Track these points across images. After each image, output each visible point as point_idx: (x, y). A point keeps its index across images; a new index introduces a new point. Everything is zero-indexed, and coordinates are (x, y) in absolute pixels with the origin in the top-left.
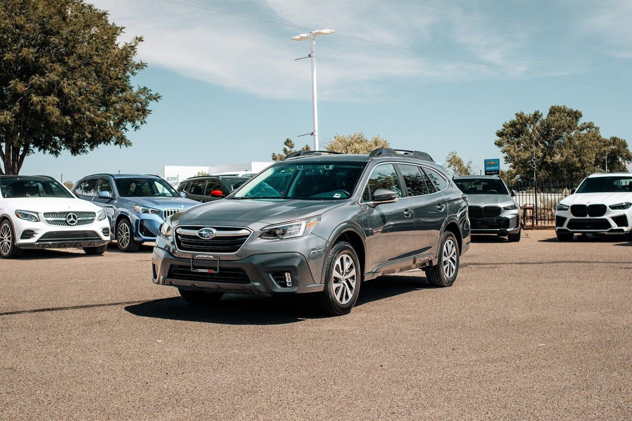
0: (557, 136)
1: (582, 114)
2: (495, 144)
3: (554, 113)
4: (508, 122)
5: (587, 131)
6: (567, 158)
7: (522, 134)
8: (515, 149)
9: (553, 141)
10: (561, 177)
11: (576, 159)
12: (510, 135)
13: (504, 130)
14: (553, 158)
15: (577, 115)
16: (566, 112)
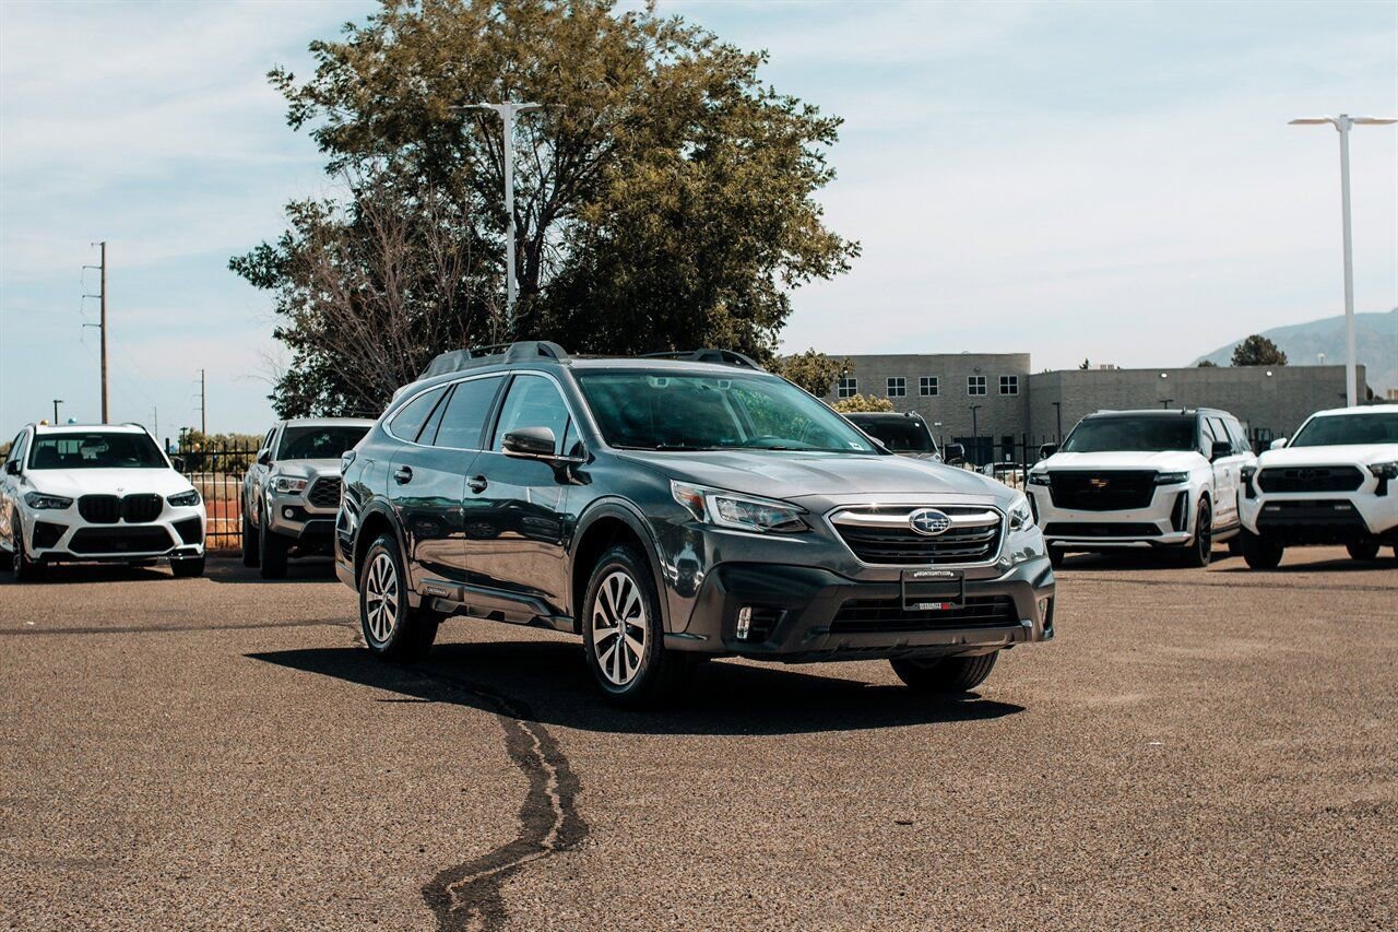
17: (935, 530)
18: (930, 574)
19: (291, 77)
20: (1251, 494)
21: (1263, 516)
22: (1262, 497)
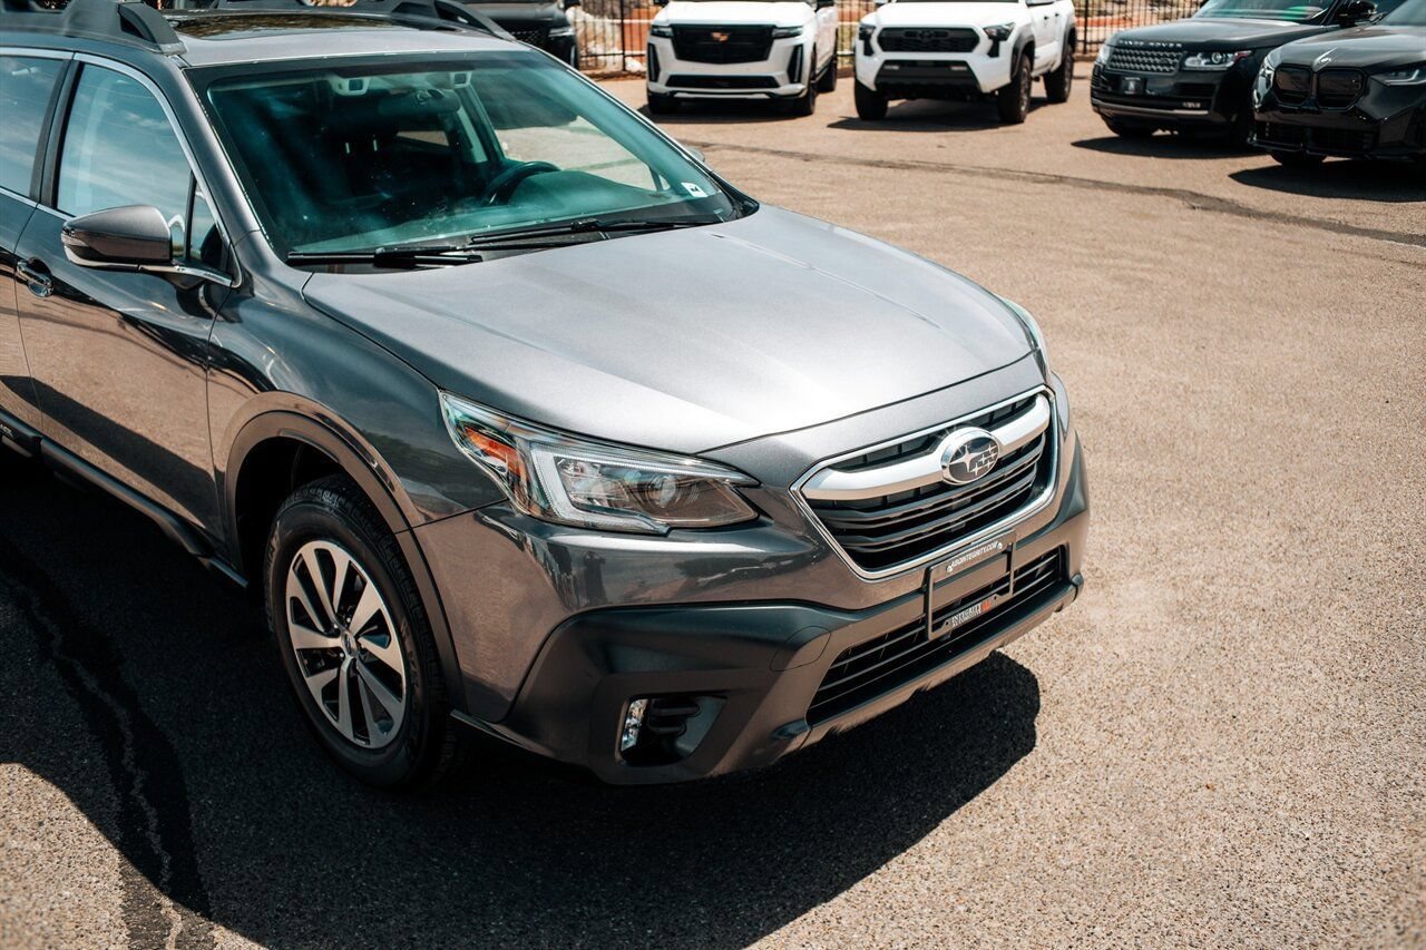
17: (980, 472)
20: (869, 51)
21: (882, 74)
22: (881, 56)
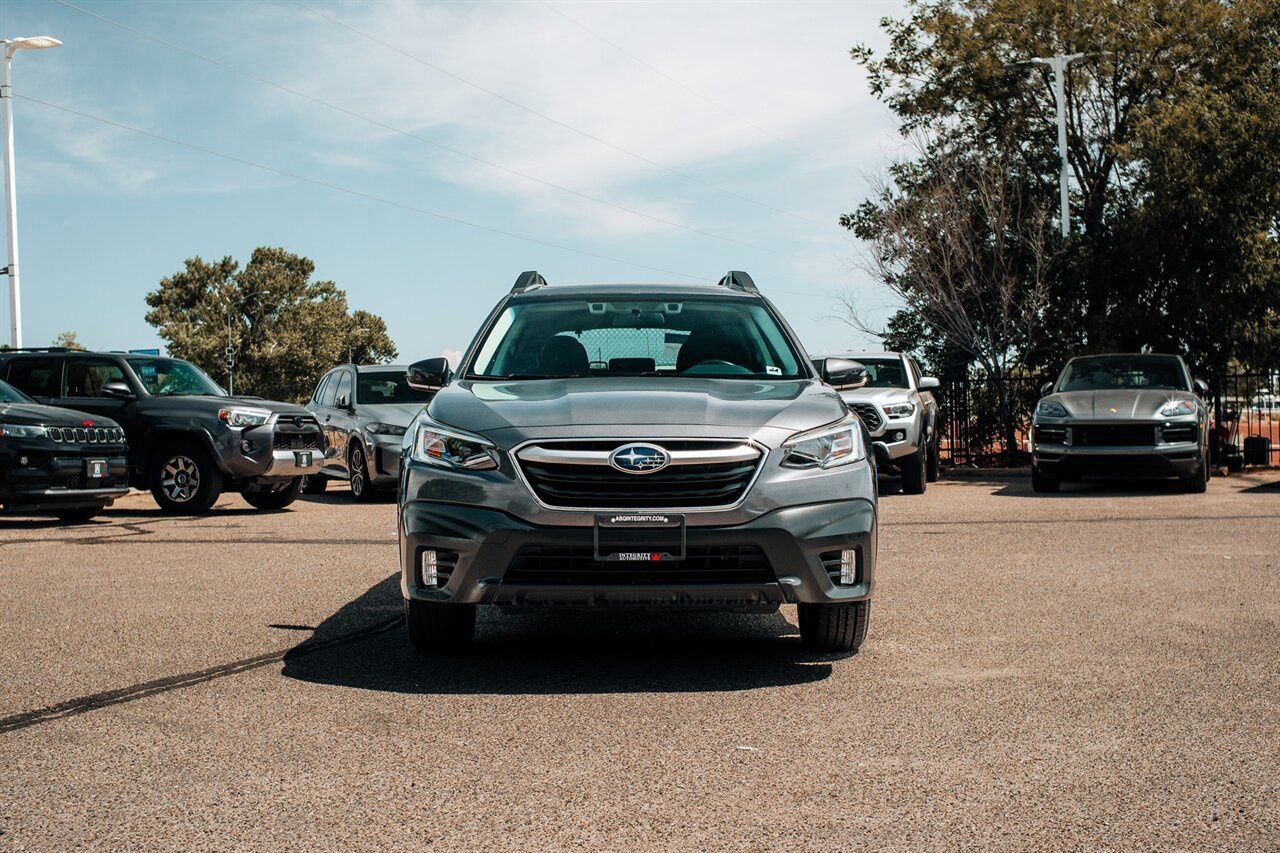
0: (267, 306)
1: (315, 265)
2: (147, 319)
3: (261, 263)
4: (170, 277)
5: (322, 297)
6: (290, 348)
7: (200, 302)
8: (188, 329)
9: (261, 317)
10: (277, 386)
11: (308, 352)
12: (175, 303)
13: (164, 293)
14: (264, 349)
15: (305, 267)
16: (283, 262)
17: (644, 468)
18: (635, 518)
19: (870, 52)
